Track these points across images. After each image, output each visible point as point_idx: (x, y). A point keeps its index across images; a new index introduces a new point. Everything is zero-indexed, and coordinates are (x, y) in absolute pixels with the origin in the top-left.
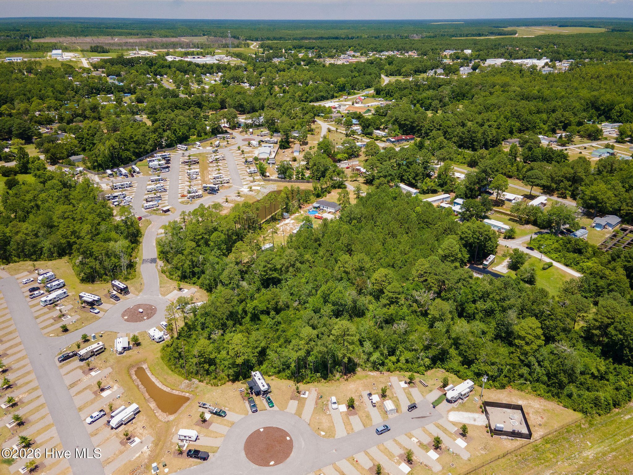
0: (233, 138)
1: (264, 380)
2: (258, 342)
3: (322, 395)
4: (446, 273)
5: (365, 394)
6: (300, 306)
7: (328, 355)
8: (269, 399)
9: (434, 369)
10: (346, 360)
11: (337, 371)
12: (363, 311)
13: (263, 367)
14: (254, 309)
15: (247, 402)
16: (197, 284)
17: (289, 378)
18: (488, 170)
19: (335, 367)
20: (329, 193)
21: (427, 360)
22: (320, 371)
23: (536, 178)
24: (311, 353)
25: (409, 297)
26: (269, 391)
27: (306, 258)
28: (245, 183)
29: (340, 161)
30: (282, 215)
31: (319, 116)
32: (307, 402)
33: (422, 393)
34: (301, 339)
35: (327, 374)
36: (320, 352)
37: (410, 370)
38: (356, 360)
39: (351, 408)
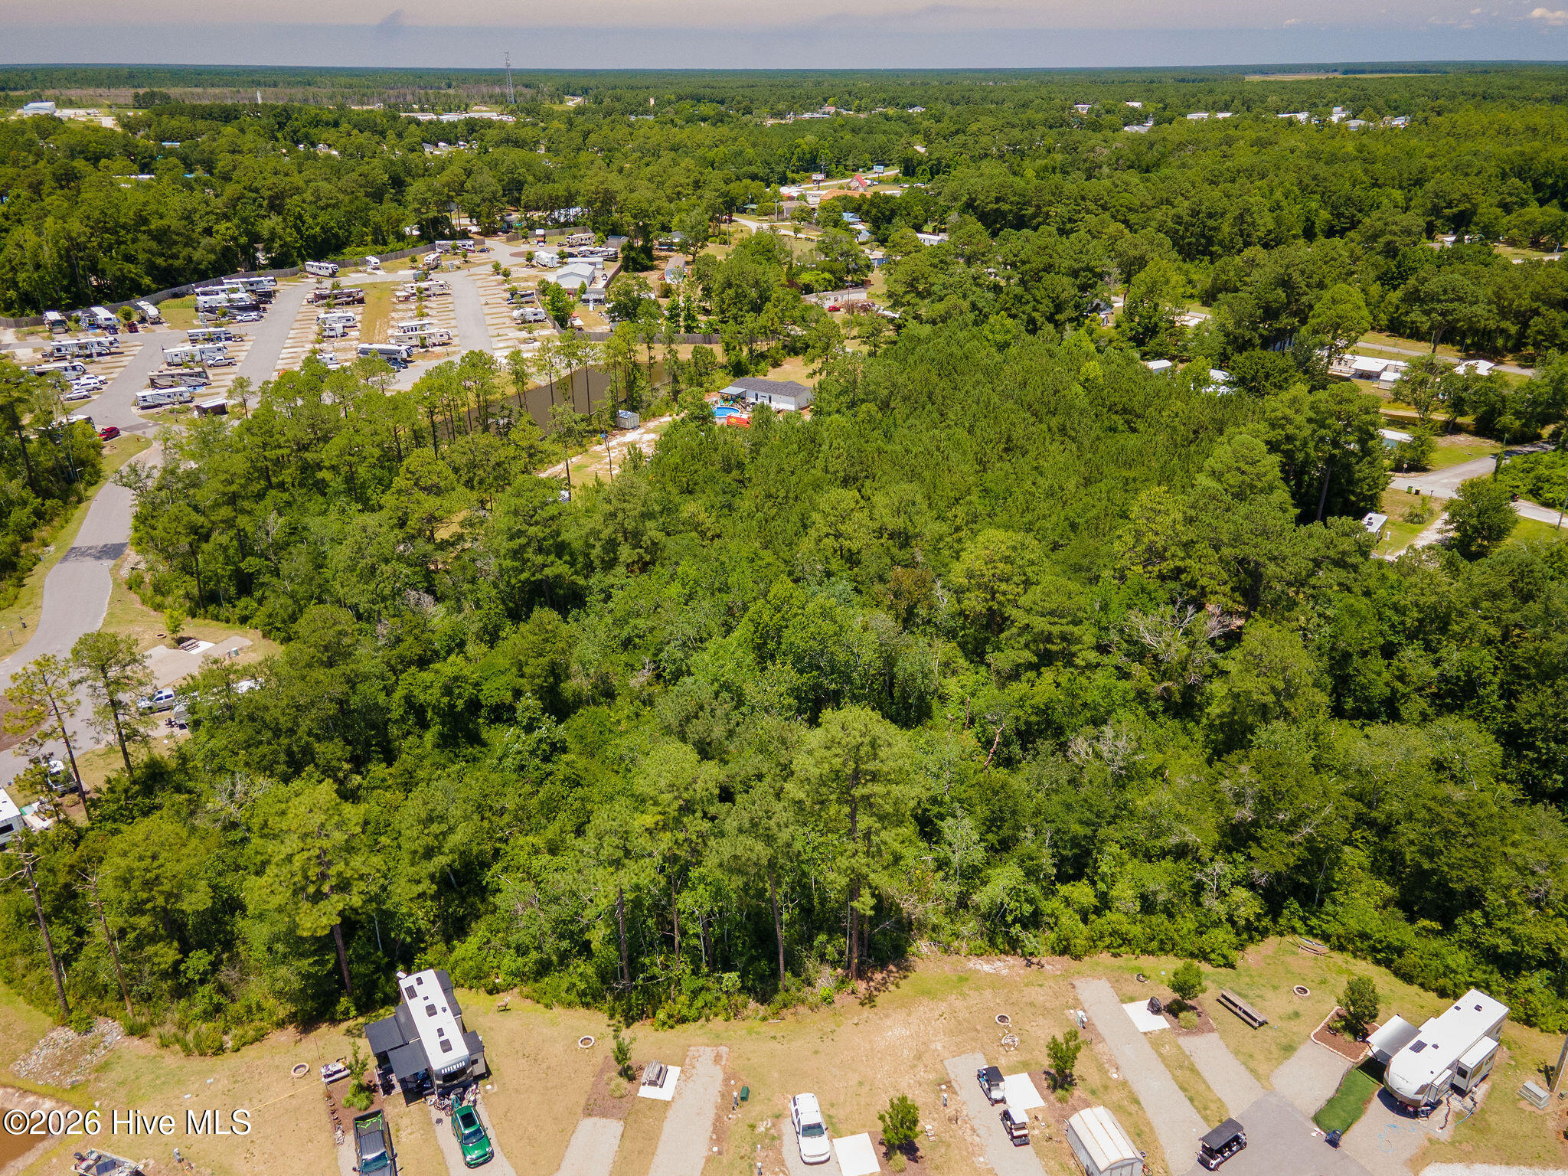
0: (482, 251)
1: (457, 1011)
2: (435, 828)
3: (749, 1082)
4: (1265, 533)
5: (965, 1068)
6: (657, 689)
7: (778, 884)
8: (468, 1119)
9: (1272, 940)
10: (865, 903)
11: (822, 957)
12: (921, 697)
13: (466, 948)
14: (448, 691)
15: (350, 1137)
16: (254, 621)
17: (589, 998)
18: (1296, 276)
19: (811, 939)
20: (776, 364)
21: (1241, 894)
22: (740, 962)
23: (1460, 299)
24: (694, 873)
25: (1114, 636)
26: (479, 1069)
27: (685, 515)
28: (501, 345)
29: (808, 289)
30: (614, 416)
31: (744, 211)
32: (668, 1127)
33: (1247, 1060)
34: (640, 802)
35: (775, 974)
36: (734, 867)
37: (1166, 945)
38: (911, 906)
39: (900, 1158)
